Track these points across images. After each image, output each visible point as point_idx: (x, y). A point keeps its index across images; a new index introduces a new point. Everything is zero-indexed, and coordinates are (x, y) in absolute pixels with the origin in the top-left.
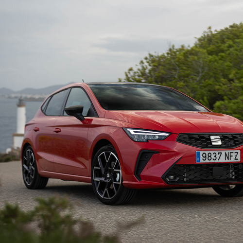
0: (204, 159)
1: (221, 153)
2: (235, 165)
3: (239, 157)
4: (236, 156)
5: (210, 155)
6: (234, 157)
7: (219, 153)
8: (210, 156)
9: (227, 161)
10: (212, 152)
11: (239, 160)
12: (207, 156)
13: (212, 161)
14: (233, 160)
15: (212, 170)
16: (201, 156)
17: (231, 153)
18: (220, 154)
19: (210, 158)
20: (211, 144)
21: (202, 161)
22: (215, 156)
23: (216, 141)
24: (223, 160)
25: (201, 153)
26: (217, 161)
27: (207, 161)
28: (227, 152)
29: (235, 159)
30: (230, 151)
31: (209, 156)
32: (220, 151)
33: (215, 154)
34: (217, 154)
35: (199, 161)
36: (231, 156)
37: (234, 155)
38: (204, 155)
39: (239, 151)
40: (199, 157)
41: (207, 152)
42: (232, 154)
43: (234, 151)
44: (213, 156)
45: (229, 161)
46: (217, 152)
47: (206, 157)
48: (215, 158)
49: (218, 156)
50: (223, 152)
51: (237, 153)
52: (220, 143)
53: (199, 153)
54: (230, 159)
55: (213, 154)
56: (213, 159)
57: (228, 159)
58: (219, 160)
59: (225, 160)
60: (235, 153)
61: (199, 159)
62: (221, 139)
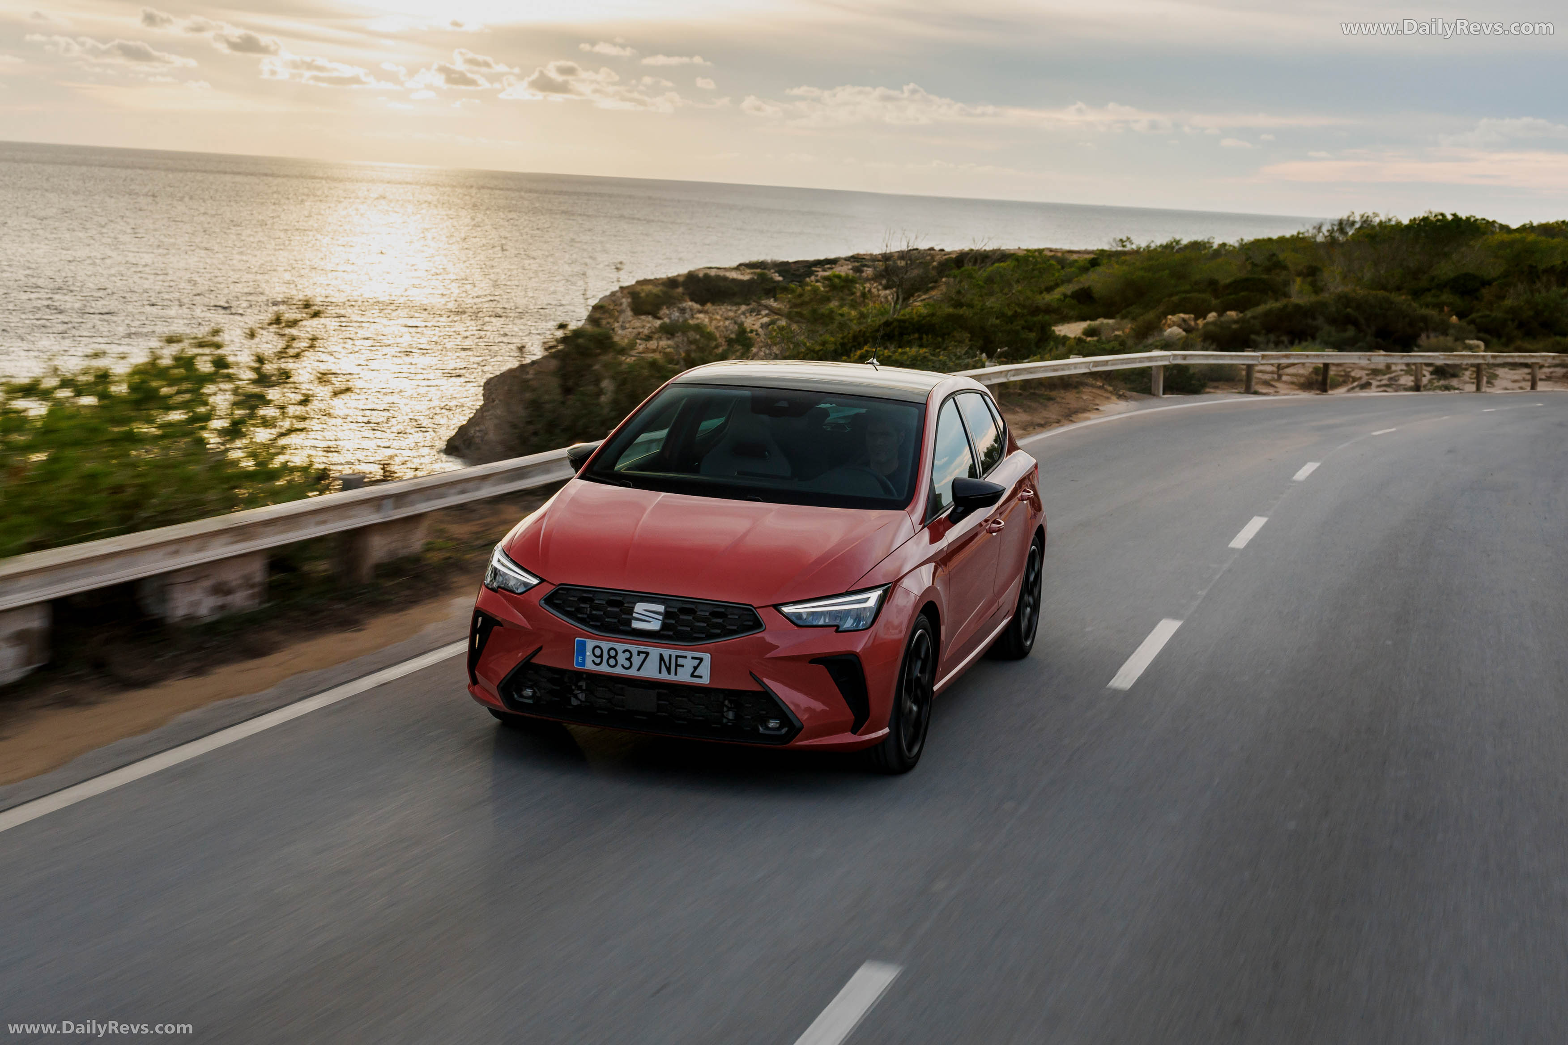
0: (598, 660)
1: (647, 654)
2: (687, 689)
3: (705, 671)
4: (696, 668)
5: (613, 653)
6: (688, 669)
7: (639, 653)
8: (615, 657)
9: (664, 676)
10: (620, 647)
11: (706, 680)
12: (605, 656)
13: (619, 671)
14: (683, 676)
16: (589, 654)
17: (677, 657)
18: (643, 656)
19: (612, 662)
20: (630, 624)
21: (589, 666)
22: (629, 659)
23: (649, 617)
24: (651, 671)
25: (590, 644)
26: (633, 672)
27: (604, 668)
28: (666, 653)
29: (692, 675)
30: (675, 653)
31: (610, 657)
32: (643, 648)
33: (627, 655)
34: (635, 654)
35: (583, 664)
37: (689, 664)
38: (598, 652)
39: (707, 657)
40: (583, 654)
41: (605, 645)
42: (681, 661)
43: (690, 654)
44: (622, 658)
45: (672, 678)
46: (634, 649)
47: (601, 656)
48: (627, 664)
49: (637, 660)
50: (655, 652)
51: (701, 660)
52: (655, 625)
53: (583, 645)
54: (676, 674)
55: (624, 652)
56: (623, 666)
57: (669, 673)
58: (639, 670)
59: (660, 672)
60: (693, 658)
61: (583, 661)
62: (667, 615)
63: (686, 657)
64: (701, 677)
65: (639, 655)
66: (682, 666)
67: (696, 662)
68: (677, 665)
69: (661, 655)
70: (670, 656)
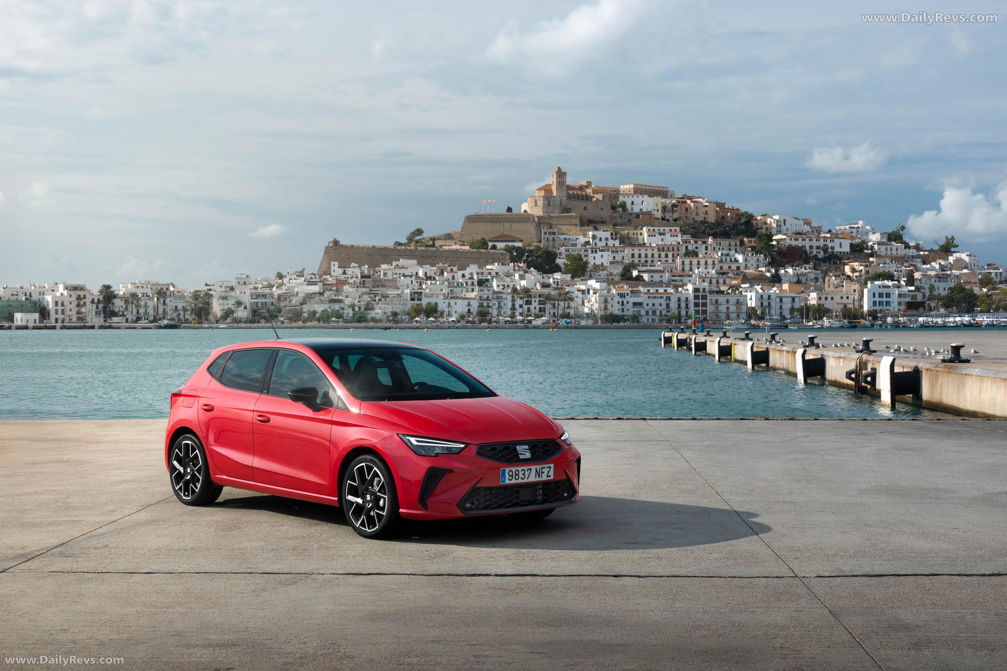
0: (511, 478)
1: (531, 469)
2: (545, 484)
3: (551, 473)
4: (548, 472)
5: (517, 473)
6: (546, 474)
7: (528, 470)
8: (518, 475)
9: (538, 479)
10: (520, 469)
11: (552, 478)
12: (514, 475)
13: (520, 481)
14: (544, 478)
15: (517, 492)
16: (507, 475)
17: (542, 468)
18: (529, 471)
19: (517, 477)
20: (518, 457)
21: (507, 482)
22: (524, 474)
23: (524, 452)
24: (533, 478)
25: (507, 470)
26: (525, 480)
27: (514, 481)
28: (538, 467)
29: (548, 476)
30: (541, 466)
31: (516, 475)
32: (529, 467)
33: (523, 471)
34: (526, 471)
35: (504, 481)
36: (543, 472)
37: (545, 470)
38: (511, 473)
39: (552, 465)
40: (504, 476)
41: (514, 469)
42: (543, 470)
43: (546, 466)
44: (521, 475)
45: (540, 479)
46: (526, 468)
47: (512, 476)
48: (523, 477)
49: (527, 474)
50: (534, 468)
51: (550, 467)
52: (528, 455)
53: (504, 471)
54: (541, 477)
56: (521, 479)
58: (527, 479)
59: (536, 478)
60: (547, 468)
61: (505, 479)
62: (530, 449)
63: (545, 468)
64: (550, 477)
67: (549, 469)
69: (535, 470)
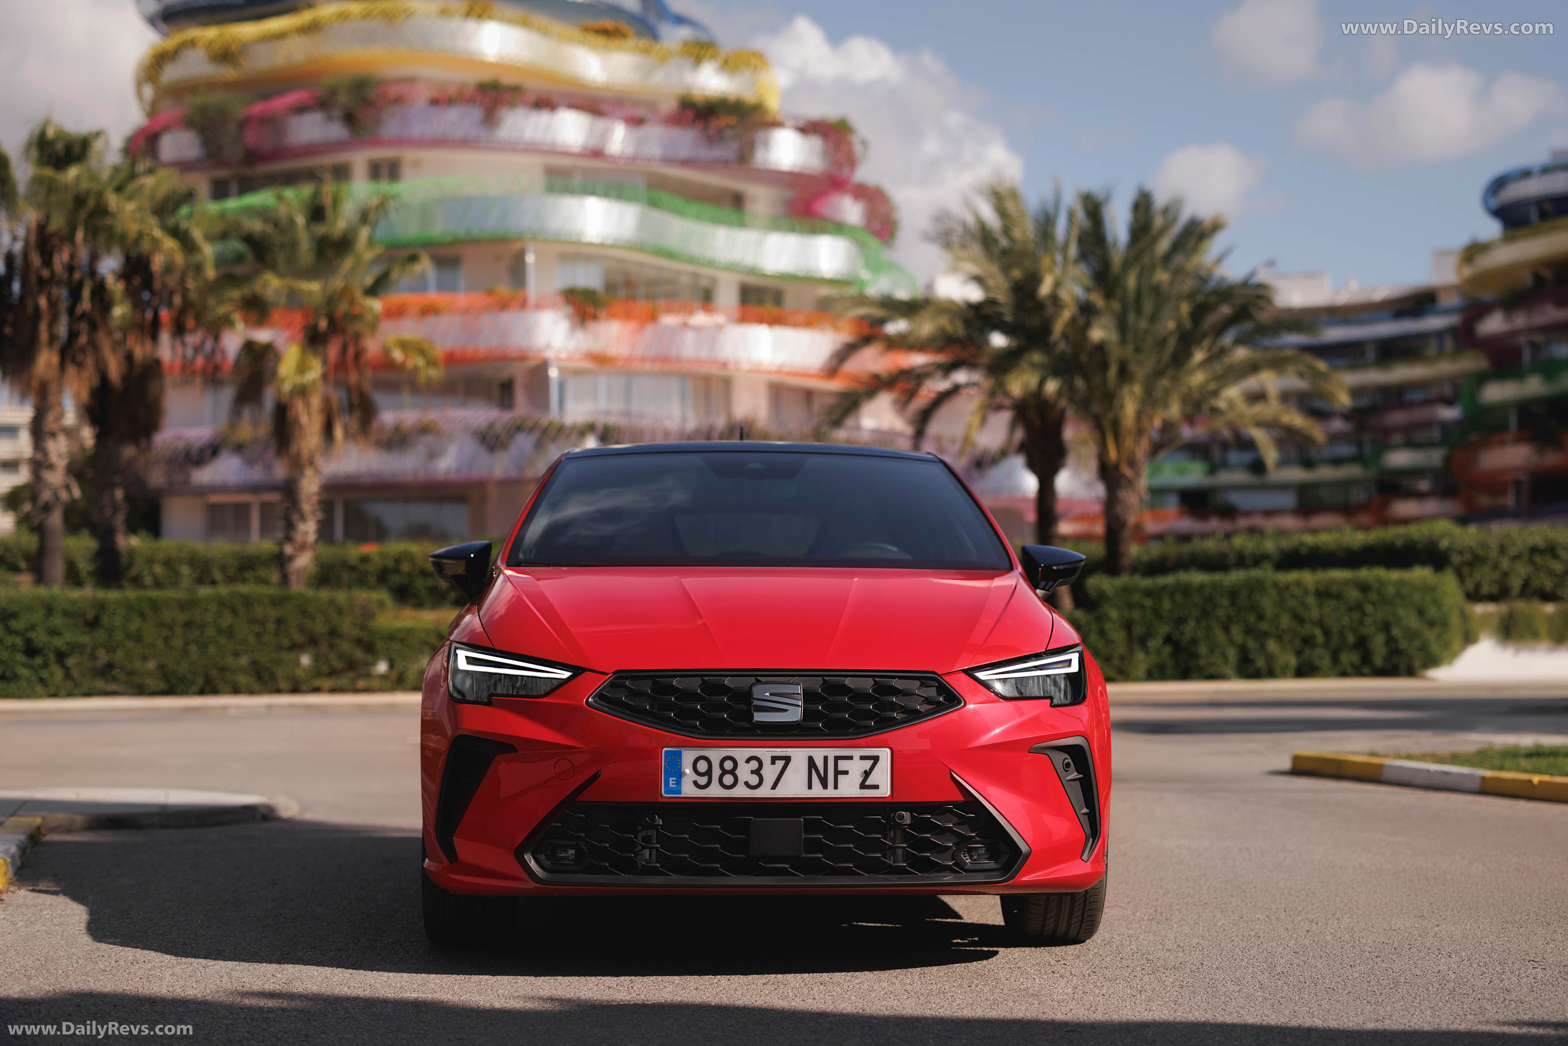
0: (703, 781)
1: (787, 760)
3: (882, 777)
4: (867, 774)
5: (728, 765)
6: (856, 776)
7: (774, 760)
8: (733, 772)
9: (818, 792)
10: (741, 754)
11: (885, 791)
12: (716, 772)
13: (740, 792)
14: (848, 788)
16: (688, 771)
17: (837, 759)
18: (780, 764)
19: (728, 780)
20: (750, 717)
21: (688, 790)
22: (757, 772)
23: (780, 703)
24: (795, 787)
25: (688, 756)
26: (764, 792)
27: (715, 791)
28: (818, 754)
29: (863, 786)
30: (832, 753)
31: (724, 772)
32: (779, 752)
33: (754, 765)
34: (767, 762)
35: (678, 788)
36: (839, 772)
37: (856, 768)
38: (702, 766)
39: (885, 754)
40: (677, 772)
41: (715, 755)
42: (843, 765)
43: (857, 753)
44: (745, 772)
45: (830, 793)
46: (765, 754)
47: (709, 773)
48: (754, 780)
49: (770, 772)
50: (799, 756)
51: (876, 759)
52: (792, 714)
53: (676, 758)
54: (836, 787)
55: (748, 761)
56: (747, 784)
57: (825, 787)
58: (774, 787)
59: (810, 787)
60: (863, 758)
61: (679, 782)
62: (809, 695)
63: (850, 758)
64: (876, 787)
65: (773, 763)
66: (846, 773)
67: (870, 763)
68: (837, 773)
69: (811, 760)
70: (826, 758)
